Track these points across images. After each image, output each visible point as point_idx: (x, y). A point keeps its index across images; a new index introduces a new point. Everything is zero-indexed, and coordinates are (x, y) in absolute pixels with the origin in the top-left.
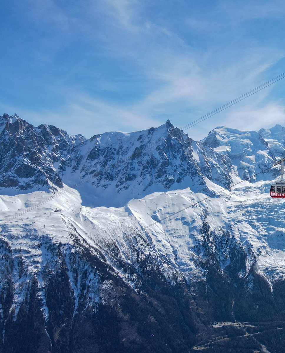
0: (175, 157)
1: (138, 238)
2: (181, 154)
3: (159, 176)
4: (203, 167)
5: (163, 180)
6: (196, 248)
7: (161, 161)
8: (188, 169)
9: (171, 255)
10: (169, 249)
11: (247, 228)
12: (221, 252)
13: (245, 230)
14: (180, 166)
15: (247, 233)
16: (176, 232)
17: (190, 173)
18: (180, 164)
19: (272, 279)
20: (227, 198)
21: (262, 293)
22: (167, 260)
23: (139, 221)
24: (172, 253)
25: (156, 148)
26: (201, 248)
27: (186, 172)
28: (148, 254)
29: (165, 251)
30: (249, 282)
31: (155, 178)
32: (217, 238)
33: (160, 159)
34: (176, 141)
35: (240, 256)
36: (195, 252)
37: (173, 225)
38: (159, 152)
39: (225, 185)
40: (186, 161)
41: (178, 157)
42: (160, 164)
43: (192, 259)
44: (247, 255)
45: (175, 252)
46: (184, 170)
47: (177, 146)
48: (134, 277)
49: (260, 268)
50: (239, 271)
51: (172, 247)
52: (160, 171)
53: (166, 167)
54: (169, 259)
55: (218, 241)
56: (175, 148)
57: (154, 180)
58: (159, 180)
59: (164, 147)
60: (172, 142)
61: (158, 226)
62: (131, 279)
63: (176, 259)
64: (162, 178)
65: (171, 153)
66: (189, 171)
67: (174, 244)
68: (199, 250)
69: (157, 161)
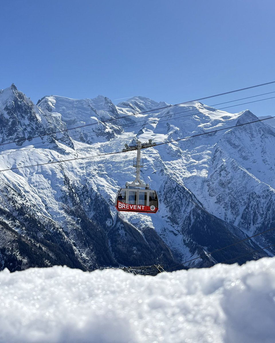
0: (23, 117)
1: (9, 189)
2: (29, 115)
3: (10, 134)
4: (48, 127)
5: (14, 138)
6: (63, 199)
7: (11, 120)
8: (37, 128)
9: (42, 204)
10: (38, 199)
11: (103, 182)
12: (84, 203)
13: (102, 184)
14: (29, 125)
15: (103, 186)
16: (40, 184)
17: (38, 132)
18: (29, 124)
19: (140, 227)
20: (75, 155)
21: (136, 240)
22: (39, 210)
23: (3, 174)
24: (42, 203)
25: (5, 108)
26: (68, 199)
27: (35, 132)
28: (22, 203)
29: (35, 201)
30: (119, 229)
31: (6, 136)
32: (79, 190)
33: (10, 118)
34: (22, 102)
35: (103, 206)
36: (63, 202)
37: (36, 178)
38: (8, 112)
39: (69, 144)
40: (34, 121)
41: (26, 117)
42: (10, 123)
43: (62, 209)
44: (109, 206)
45: (44, 201)
46: (32, 129)
47: (23, 108)
48: (18, 223)
49: (124, 217)
50: (106, 220)
51: (41, 197)
52: (11, 129)
53: (16, 126)
54: (41, 208)
55: (80, 193)
56: (23, 109)
57: (6, 138)
58: (11, 138)
59: (12, 108)
60: (19, 103)
61: (22, 178)
62: (15, 226)
63: (47, 209)
64: (13, 136)
65: (19, 114)
66: (38, 131)
67: (41, 195)
68: (66, 199)
69: (7, 120)
